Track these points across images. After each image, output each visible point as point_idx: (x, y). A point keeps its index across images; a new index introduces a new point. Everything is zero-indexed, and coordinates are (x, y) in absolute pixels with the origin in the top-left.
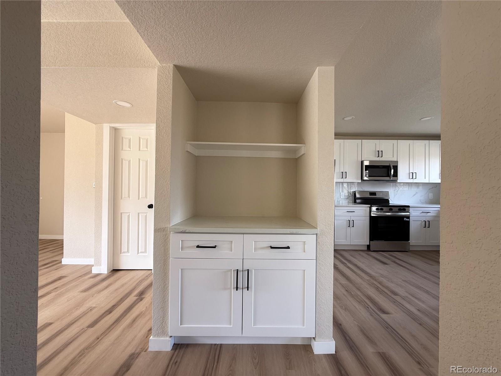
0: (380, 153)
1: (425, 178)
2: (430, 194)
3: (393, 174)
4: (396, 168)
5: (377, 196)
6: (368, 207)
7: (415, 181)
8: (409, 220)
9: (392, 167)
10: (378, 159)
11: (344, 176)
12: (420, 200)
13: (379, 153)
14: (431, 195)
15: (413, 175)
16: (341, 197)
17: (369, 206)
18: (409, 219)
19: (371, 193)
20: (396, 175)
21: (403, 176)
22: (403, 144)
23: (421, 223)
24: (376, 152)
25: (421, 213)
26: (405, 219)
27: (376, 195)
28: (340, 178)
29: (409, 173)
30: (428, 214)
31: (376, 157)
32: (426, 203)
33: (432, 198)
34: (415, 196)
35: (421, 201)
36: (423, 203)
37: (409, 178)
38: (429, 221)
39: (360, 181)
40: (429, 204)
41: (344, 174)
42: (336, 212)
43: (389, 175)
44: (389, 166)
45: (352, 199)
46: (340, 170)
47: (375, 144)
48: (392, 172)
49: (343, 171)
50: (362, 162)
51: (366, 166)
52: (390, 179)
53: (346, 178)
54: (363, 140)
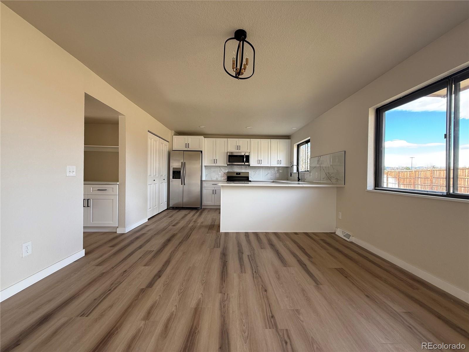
1: (268, 164)
4: (248, 157)
9: (245, 157)
10: (238, 151)
12: (270, 178)
13: (238, 147)
15: (260, 161)
19: (237, 173)
20: (248, 161)
21: (253, 162)
22: (254, 141)
24: (236, 146)
28: (213, 163)
29: (258, 160)
31: (236, 150)
33: (278, 177)
34: (267, 175)
37: (258, 164)
39: (227, 165)
42: (204, 184)
43: (243, 162)
44: (243, 156)
45: (226, 177)
46: (213, 158)
47: (236, 141)
48: (245, 159)
49: (215, 159)
50: (227, 153)
51: (229, 155)
52: (245, 164)
53: (217, 163)
54: (228, 139)
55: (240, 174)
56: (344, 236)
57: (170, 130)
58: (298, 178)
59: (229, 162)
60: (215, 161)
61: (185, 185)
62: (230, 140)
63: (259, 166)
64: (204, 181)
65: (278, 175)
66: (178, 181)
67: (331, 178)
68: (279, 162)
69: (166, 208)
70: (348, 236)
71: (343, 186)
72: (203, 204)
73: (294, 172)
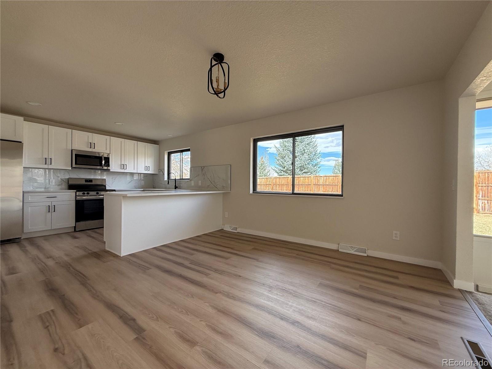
0: (93, 145)
1: (134, 169)
2: (142, 181)
3: (104, 164)
4: (107, 160)
5: (94, 183)
6: (74, 192)
7: (126, 171)
9: (103, 158)
10: (90, 150)
11: (48, 162)
12: (135, 186)
13: (91, 145)
14: (143, 183)
15: (123, 166)
16: (50, 184)
19: (86, 180)
20: (107, 165)
21: (114, 166)
22: (115, 141)
24: (88, 143)
27: (92, 182)
28: (42, 164)
29: (121, 165)
31: (88, 148)
32: (139, 188)
33: (144, 184)
34: (130, 183)
36: (136, 188)
37: (121, 169)
39: (71, 169)
42: (29, 198)
43: (101, 165)
44: (100, 158)
45: (65, 186)
46: (42, 155)
47: (87, 136)
48: (103, 162)
49: (47, 158)
50: (72, 150)
51: (76, 155)
52: (102, 168)
53: (51, 164)
54: (73, 130)
55: (91, 181)
56: (231, 230)
58: (175, 186)
59: (76, 164)
62: (77, 133)
63: (123, 171)
64: (28, 192)
65: (144, 183)
67: (217, 186)
68: (147, 168)
70: (236, 229)
71: (230, 191)
72: (26, 231)
73: (165, 180)
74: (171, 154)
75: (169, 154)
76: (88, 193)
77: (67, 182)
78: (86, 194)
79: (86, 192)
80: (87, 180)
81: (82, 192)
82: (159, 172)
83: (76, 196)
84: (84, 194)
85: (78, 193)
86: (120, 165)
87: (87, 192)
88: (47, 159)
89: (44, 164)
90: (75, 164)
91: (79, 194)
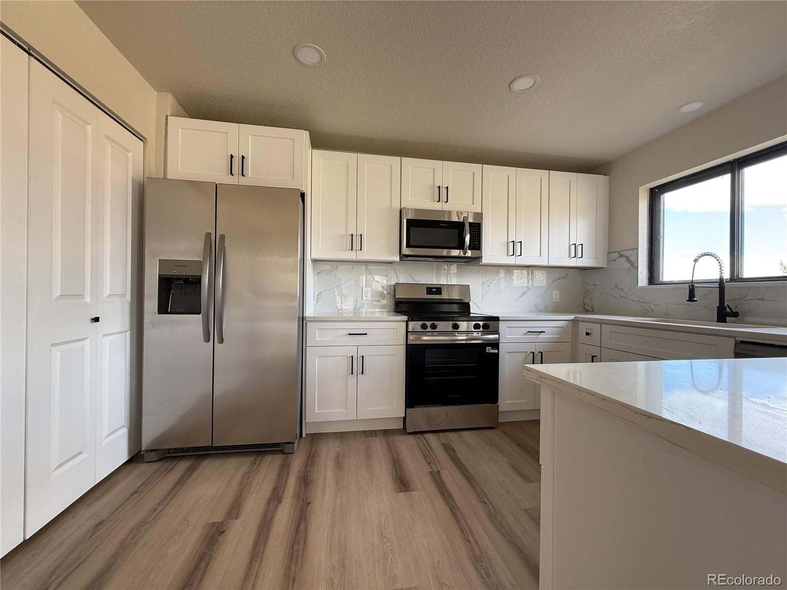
0: (444, 191)
1: (540, 256)
2: (554, 291)
3: (468, 242)
4: (476, 229)
5: (445, 296)
6: (403, 321)
7: (520, 261)
8: (496, 351)
9: (467, 227)
10: (438, 206)
11: (357, 245)
12: (535, 306)
13: (442, 193)
14: (556, 294)
15: (514, 247)
17: (405, 318)
18: (498, 349)
19: (429, 288)
20: (476, 244)
21: (492, 248)
23: (526, 357)
24: (434, 188)
25: (525, 334)
26: (489, 350)
27: (441, 294)
28: (346, 250)
29: (508, 243)
30: (542, 336)
31: (434, 201)
32: (547, 311)
33: (558, 300)
34: (524, 296)
35: (536, 308)
36: (540, 311)
37: (508, 255)
38: (542, 353)
39: (397, 259)
40: (553, 312)
41: (357, 240)
42: (314, 334)
43: (461, 246)
44: (459, 227)
45: (388, 302)
46: (346, 228)
47: (431, 171)
48: (468, 238)
49: (354, 234)
50: (401, 211)
51: (408, 220)
52: (465, 254)
53: (361, 250)
54: (403, 158)
55: (438, 290)
57: (156, 91)
59: (408, 245)
60: (355, 241)
61: (221, 341)
62: (410, 164)
63: (512, 263)
64: (315, 320)
66: (192, 324)
68: (576, 250)
69: (125, 458)
72: (309, 418)
73: (639, 285)
74: (663, 193)
75: (655, 195)
76: (434, 327)
77: (392, 293)
78: (429, 329)
79: (429, 323)
80: (430, 290)
81: (421, 323)
82: (609, 261)
83: (407, 332)
84: (424, 327)
85: (411, 324)
86: (506, 244)
87: (431, 323)
88: (354, 238)
89: (349, 250)
90: (407, 247)
91: (413, 328)
